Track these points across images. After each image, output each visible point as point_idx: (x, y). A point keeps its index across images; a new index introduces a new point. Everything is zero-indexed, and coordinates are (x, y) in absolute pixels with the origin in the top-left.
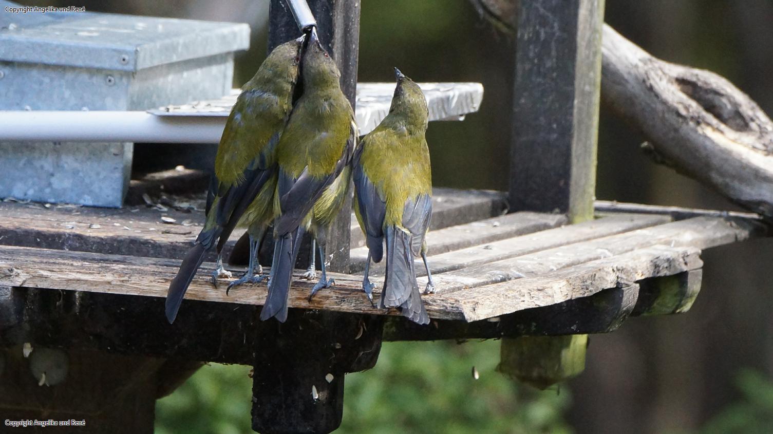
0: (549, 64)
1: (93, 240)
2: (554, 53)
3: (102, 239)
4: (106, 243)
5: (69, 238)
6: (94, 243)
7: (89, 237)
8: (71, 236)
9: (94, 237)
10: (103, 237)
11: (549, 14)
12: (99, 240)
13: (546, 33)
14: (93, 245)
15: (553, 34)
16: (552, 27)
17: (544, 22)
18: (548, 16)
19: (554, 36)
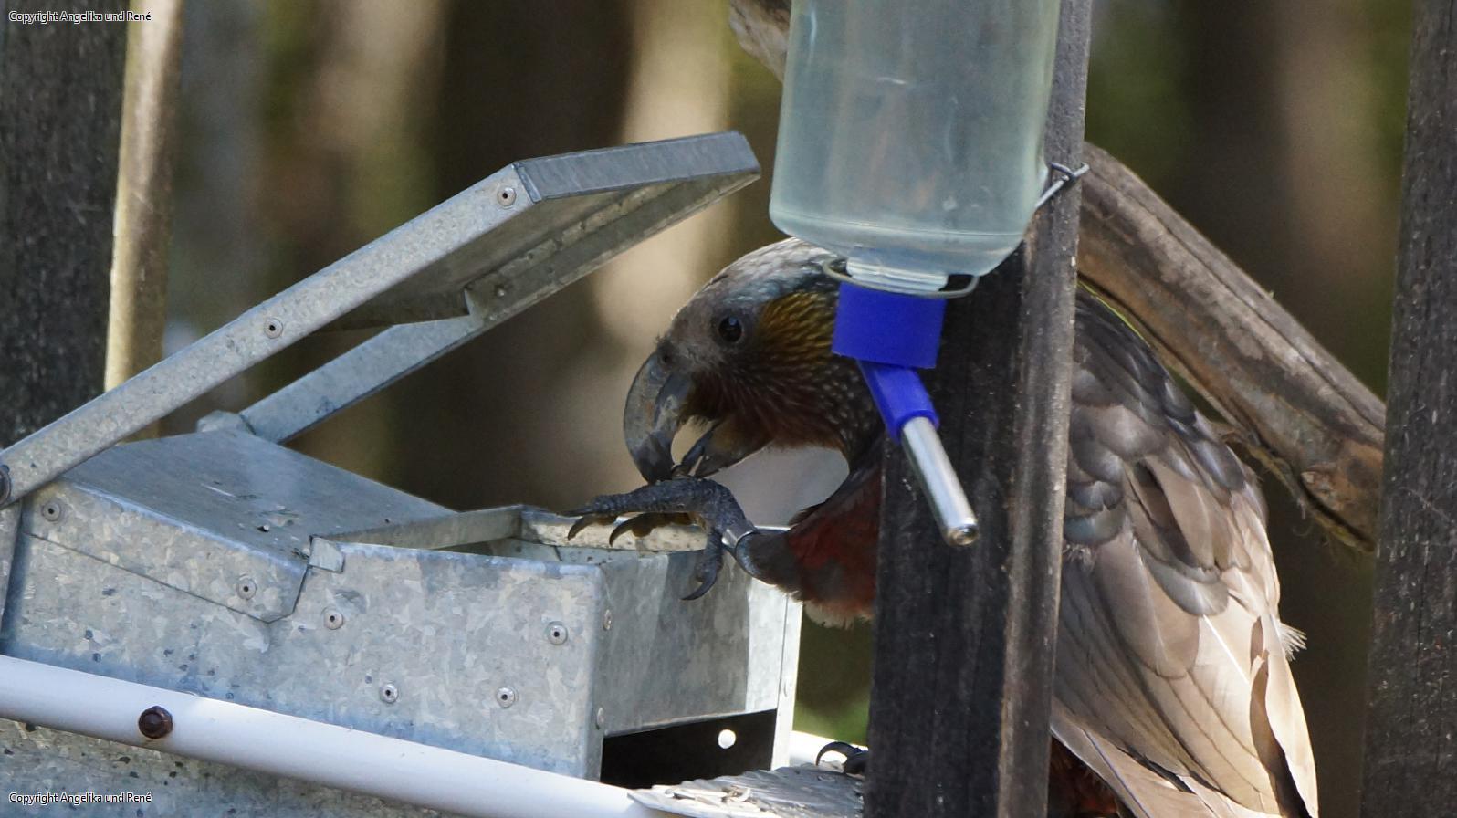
2: (1448, 590)
11: (1441, 512)
13: (1432, 548)
17: (1429, 527)
18: (1438, 517)
19: (1451, 556)
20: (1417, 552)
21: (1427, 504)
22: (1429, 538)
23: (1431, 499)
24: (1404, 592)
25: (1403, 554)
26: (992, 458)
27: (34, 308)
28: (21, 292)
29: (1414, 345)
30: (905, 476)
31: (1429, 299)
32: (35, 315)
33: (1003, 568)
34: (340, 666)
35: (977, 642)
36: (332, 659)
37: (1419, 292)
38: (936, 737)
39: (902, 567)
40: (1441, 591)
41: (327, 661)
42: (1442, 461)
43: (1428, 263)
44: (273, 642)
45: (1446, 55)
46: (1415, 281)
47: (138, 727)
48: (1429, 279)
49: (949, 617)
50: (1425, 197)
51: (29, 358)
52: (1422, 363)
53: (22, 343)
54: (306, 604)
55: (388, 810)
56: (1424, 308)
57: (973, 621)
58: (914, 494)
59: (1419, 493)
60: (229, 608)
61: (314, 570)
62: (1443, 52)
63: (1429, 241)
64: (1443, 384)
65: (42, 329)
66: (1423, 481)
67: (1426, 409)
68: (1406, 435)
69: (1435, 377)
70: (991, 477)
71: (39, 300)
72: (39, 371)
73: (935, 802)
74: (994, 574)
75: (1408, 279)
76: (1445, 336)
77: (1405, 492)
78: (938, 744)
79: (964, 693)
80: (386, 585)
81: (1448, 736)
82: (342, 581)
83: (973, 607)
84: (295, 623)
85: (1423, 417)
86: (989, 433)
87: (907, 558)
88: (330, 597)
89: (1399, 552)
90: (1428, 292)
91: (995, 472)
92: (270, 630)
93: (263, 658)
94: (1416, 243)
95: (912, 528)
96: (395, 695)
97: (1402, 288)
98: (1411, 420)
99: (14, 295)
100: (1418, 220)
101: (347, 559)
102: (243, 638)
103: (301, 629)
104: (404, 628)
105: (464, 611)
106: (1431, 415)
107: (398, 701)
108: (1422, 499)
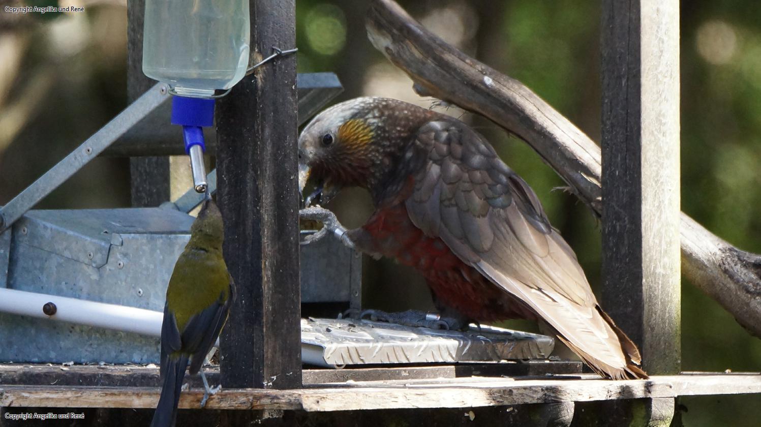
0: (623, 252)
1: (117, 378)
2: (626, 242)
3: (123, 377)
4: (127, 380)
5: (101, 378)
6: (118, 380)
7: (115, 376)
8: (103, 376)
9: (118, 376)
10: (124, 375)
11: (622, 211)
12: (121, 378)
13: (620, 226)
14: (117, 382)
15: (625, 226)
16: (625, 221)
17: (618, 219)
18: (621, 213)
19: (626, 228)
20: (614, 227)
21: (617, 208)
22: (619, 221)
23: (618, 206)
24: (611, 244)
25: (610, 229)
26: (251, 164)
27: (144, 174)
28: (140, 168)
29: (608, 145)
30: (223, 175)
31: (612, 126)
32: (145, 177)
33: (258, 208)
34: (124, 283)
35: (252, 238)
36: (121, 280)
37: (609, 123)
38: (240, 278)
39: (225, 211)
40: (623, 243)
41: (119, 282)
42: (621, 190)
43: (611, 111)
44: (101, 276)
45: (612, 27)
46: (607, 119)
47: (43, 311)
48: (612, 118)
49: (242, 229)
50: (608, 85)
51: (144, 195)
52: (611, 152)
53: (141, 189)
54: (111, 260)
55: (142, 339)
56: (611, 129)
57: (249, 231)
58: (227, 181)
59: (614, 204)
60: (86, 264)
61: (113, 246)
62: (611, 26)
63: (611, 103)
64: (619, 159)
65: (147, 183)
66: (615, 199)
67: (614, 170)
68: (608, 181)
69: (616, 157)
70: (252, 172)
71: (145, 171)
72: (147, 199)
73: (242, 303)
74: (255, 211)
75: (605, 118)
76: (619, 140)
77: (609, 204)
78: (241, 279)
79: (249, 259)
80: (137, 249)
81: (630, 301)
82: (123, 249)
83: (249, 223)
84: (108, 267)
85: (613, 173)
86: (250, 155)
87: (226, 207)
88: (119, 256)
89: (609, 229)
90: (612, 123)
91: (253, 170)
92: (99, 271)
93: (98, 283)
94: (607, 103)
95: (227, 195)
96: (142, 293)
97: (603, 122)
98: (609, 175)
99: (137, 170)
100: (606, 94)
101: (124, 241)
102: (90, 275)
103: (110, 270)
104: (144, 266)
105: (163, 257)
106: (616, 173)
107: (144, 295)
108: (615, 206)
